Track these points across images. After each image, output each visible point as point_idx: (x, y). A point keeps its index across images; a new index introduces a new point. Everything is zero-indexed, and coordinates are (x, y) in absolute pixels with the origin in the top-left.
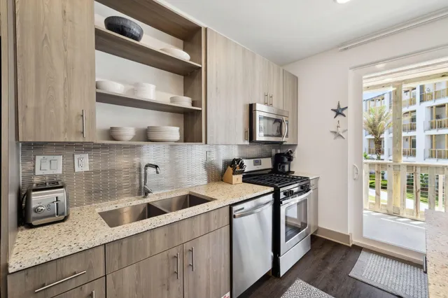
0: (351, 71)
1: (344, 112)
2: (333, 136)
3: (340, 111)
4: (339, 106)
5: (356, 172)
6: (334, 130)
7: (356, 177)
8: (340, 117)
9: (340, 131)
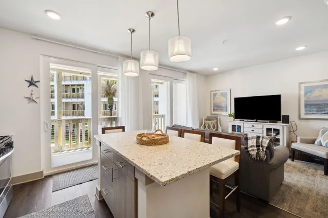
0: (41, 57)
1: (37, 84)
2: (27, 101)
3: (34, 83)
4: (32, 79)
5: (46, 126)
6: (29, 96)
7: (46, 130)
8: (32, 87)
9: (34, 97)
